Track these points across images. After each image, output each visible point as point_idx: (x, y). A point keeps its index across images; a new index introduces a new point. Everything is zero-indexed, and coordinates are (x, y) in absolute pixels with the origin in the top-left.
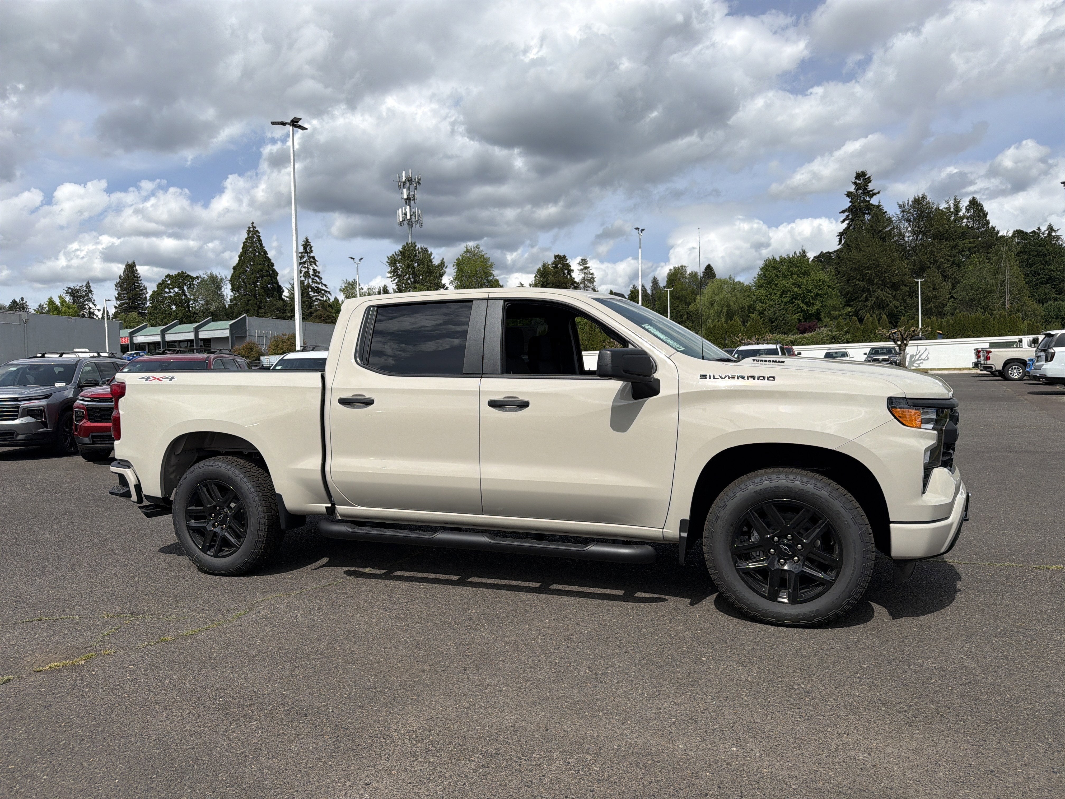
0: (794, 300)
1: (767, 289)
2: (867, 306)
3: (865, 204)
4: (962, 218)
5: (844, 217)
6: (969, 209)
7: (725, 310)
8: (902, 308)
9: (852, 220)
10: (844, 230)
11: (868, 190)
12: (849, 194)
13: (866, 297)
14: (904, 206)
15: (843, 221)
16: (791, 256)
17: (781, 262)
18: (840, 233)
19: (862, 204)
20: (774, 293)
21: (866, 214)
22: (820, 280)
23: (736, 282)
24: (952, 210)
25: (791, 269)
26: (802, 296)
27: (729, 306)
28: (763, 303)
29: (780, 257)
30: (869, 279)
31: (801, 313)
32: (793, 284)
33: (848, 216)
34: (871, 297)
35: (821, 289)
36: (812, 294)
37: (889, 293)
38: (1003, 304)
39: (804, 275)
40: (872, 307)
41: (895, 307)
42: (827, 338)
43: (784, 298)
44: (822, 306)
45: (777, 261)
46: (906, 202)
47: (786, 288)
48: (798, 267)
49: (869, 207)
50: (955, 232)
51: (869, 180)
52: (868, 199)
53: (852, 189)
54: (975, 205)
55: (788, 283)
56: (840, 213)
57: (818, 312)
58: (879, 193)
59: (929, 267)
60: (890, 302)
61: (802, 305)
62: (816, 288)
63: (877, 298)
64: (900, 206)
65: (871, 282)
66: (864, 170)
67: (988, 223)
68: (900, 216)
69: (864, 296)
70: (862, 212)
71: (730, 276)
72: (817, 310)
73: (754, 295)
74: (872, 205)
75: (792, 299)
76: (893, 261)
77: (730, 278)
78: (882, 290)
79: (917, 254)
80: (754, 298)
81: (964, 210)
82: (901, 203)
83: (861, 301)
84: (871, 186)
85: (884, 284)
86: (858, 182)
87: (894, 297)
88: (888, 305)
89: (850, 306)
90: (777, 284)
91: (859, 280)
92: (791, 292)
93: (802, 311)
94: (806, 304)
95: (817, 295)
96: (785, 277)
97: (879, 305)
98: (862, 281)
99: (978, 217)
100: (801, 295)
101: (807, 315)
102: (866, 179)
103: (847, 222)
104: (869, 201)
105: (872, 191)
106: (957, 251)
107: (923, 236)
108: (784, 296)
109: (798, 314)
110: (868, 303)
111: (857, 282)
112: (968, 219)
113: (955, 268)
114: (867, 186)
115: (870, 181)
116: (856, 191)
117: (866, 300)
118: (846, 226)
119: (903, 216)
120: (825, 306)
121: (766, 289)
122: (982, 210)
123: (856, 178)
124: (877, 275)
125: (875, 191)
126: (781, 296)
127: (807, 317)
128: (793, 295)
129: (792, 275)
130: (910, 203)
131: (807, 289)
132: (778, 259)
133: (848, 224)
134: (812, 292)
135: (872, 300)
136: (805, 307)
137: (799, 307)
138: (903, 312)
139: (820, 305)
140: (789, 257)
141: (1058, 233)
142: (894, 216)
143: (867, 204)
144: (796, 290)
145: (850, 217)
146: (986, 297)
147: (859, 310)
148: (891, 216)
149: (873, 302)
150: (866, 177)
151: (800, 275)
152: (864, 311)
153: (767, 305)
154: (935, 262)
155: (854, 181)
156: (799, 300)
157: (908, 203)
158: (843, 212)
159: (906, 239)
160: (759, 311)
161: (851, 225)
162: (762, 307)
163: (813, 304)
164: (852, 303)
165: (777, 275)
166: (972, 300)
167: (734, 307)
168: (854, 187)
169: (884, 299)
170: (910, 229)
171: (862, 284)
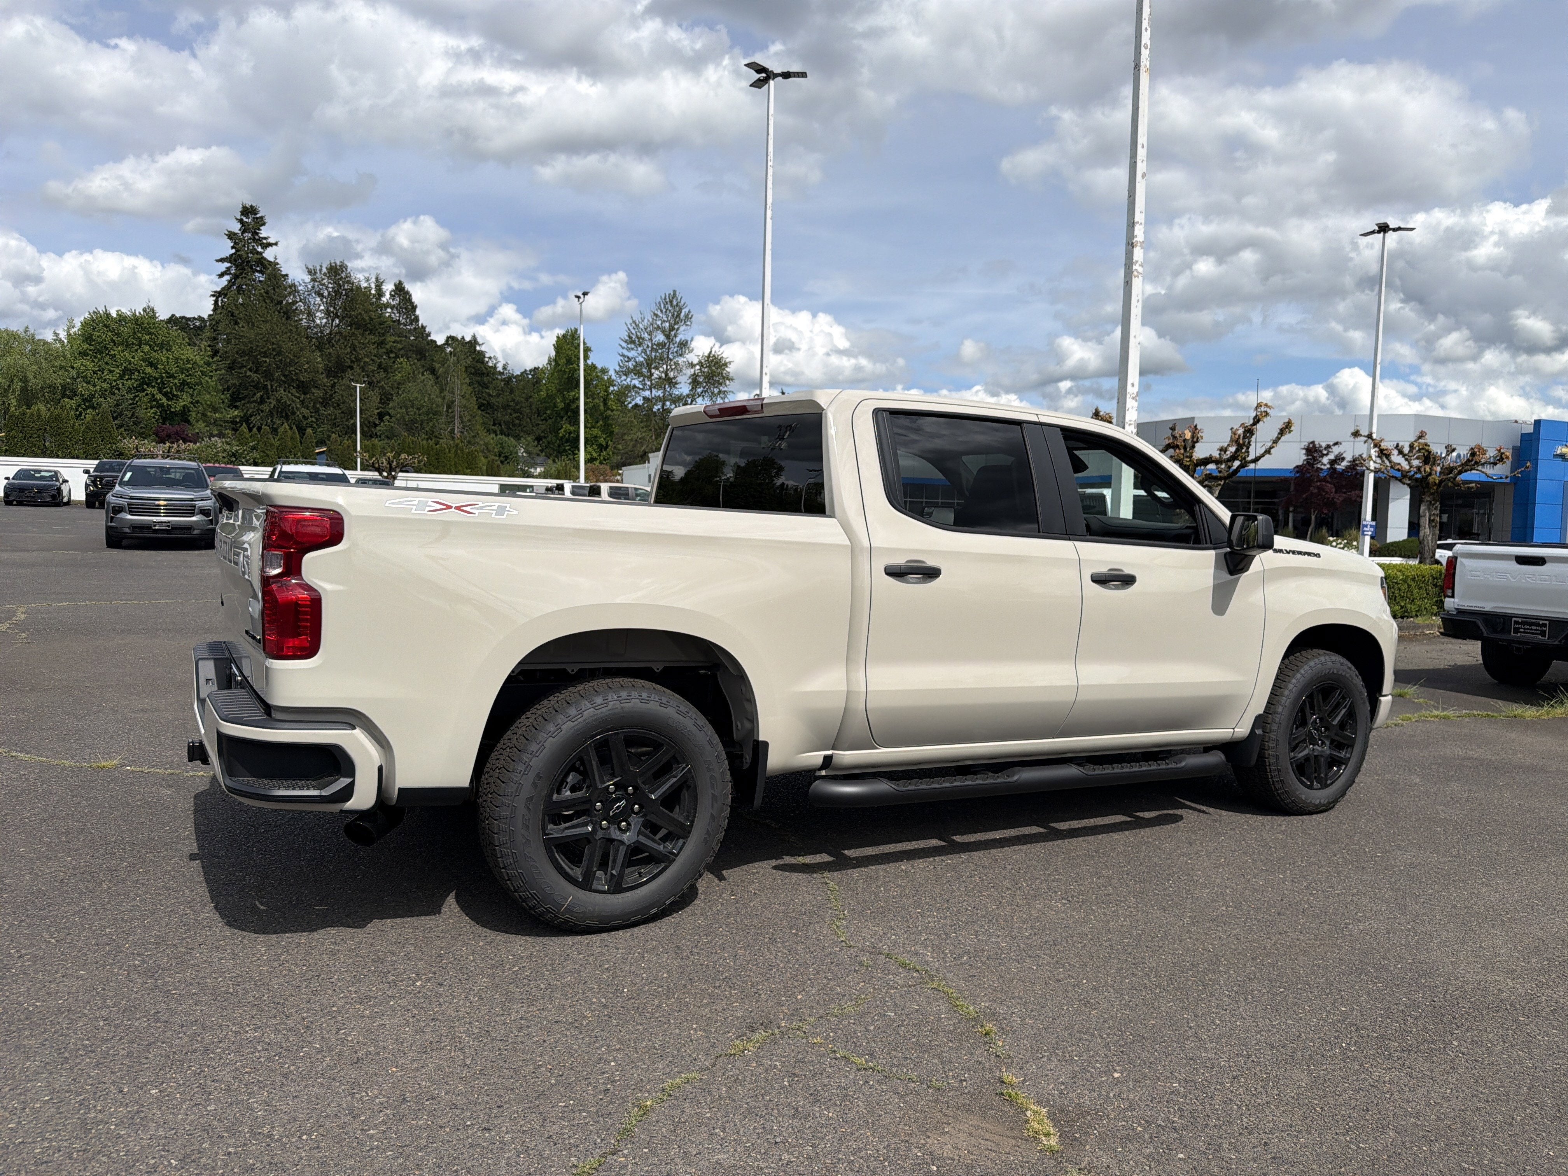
0: (145, 387)
1: (96, 360)
2: (262, 411)
3: (256, 256)
4: (387, 305)
5: (224, 269)
6: (394, 296)
7: (17, 385)
8: (314, 419)
9: (236, 277)
10: (223, 289)
11: (261, 236)
12: (231, 236)
13: (262, 396)
14: (315, 273)
15: (221, 275)
16: (137, 314)
17: (120, 321)
18: (215, 292)
19: (250, 255)
20: (109, 370)
21: (257, 271)
22: (188, 361)
23: (39, 340)
24: (373, 292)
25: (139, 335)
26: (159, 381)
27: (25, 380)
28: (88, 383)
29: (118, 311)
30: (265, 371)
31: (158, 408)
32: (144, 360)
33: (228, 269)
34: (268, 398)
35: (190, 375)
36: (176, 381)
37: (295, 397)
38: (452, 431)
39: (161, 348)
40: (271, 414)
41: (304, 417)
42: (224, 455)
43: (127, 380)
44: (192, 403)
45: (112, 317)
46: (318, 268)
47: (130, 364)
48: (150, 334)
49: (263, 264)
50: (381, 324)
51: (261, 222)
52: (260, 249)
53: (236, 227)
54: (400, 290)
55: (133, 357)
56: (217, 261)
57: (185, 411)
58: (276, 244)
59: (351, 368)
60: (298, 409)
61: (159, 396)
62: (182, 373)
63: (278, 401)
64: (310, 272)
65: (268, 375)
66: (254, 205)
67: (417, 319)
68: (309, 287)
69: (258, 395)
70: (251, 268)
71: (27, 327)
72: (184, 407)
73: (73, 368)
74: (265, 259)
75: (141, 385)
76: (302, 350)
77: (25, 332)
78: (285, 391)
79: (333, 346)
80: (73, 373)
81: (388, 296)
82: (311, 267)
83: (253, 402)
84: (264, 232)
85: (288, 381)
86: (245, 219)
87: (302, 402)
88: (294, 413)
89: (236, 407)
90: (115, 355)
91: (250, 370)
92: (139, 372)
93: (160, 406)
94: (165, 395)
95: (184, 383)
96: (128, 346)
97: (281, 412)
98: (256, 372)
99: (406, 309)
100: (157, 379)
101: (166, 414)
102: (257, 218)
103: (227, 278)
104: (261, 253)
105: (265, 238)
106: (384, 350)
107: (340, 321)
108: (127, 377)
109: (153, 411)
110: (265, 407)
111: (249, 373)
112: (392, 309)
113: (382, 374)
114: (259, 229)
115: (264, 224)
116: (242, 234)
117: (262, 401)
118: (226, 283)
119: (313, 287)
120: (198, 402)
121: (93, 361)
122: (410, 300)
123: (242, 213)
124: (278, 368)
125: (271, 240)
126: (121, 377)
127: (167, 416)
128: (143, 378)
129: (140, 345)
130: (324, 270)
131: (167, 372)
132: (114, 315)
133: (229, 281)
134: (175, 378)
135: (270, 403)
136: (164, 400)
137: (153, 398)
138: (315, 425)
139: (189, 400)
140: (134, 315)
141: (483, 348)
142: (300, 285)
143: (259, 256)
144: (149, 370)
145: (233, 272)
146: (430, 420)
147: (251, 416)
148: (297, 284)
149: (272, 406)
150: (258, 216)
151: (156, 348)
152: (259, 418)
153: (98, 387)
154: (358, 360)
155: (239, 217)
156: (153, 387)
157: (321, 270)
158: (222, 260)
159: (318, 322)
160: (82, 395)
161: (234, 284)
162: (88, 389)
163: (177, 396)
164: (238, 404)
165: (113, 341)
166: (413, 421)
167: (34, 383)
168: (239, 226)
169: (288, 403)
170: (322, 307)
171: (255, 376)
